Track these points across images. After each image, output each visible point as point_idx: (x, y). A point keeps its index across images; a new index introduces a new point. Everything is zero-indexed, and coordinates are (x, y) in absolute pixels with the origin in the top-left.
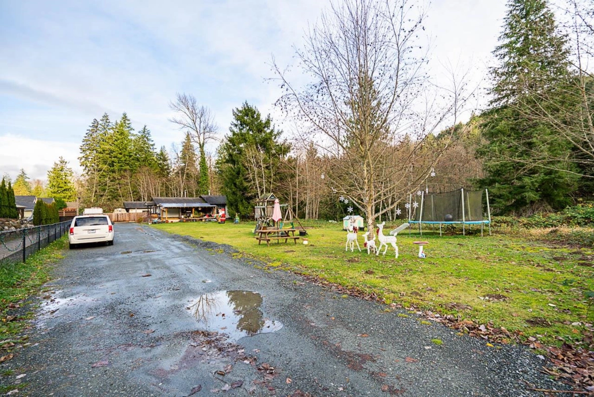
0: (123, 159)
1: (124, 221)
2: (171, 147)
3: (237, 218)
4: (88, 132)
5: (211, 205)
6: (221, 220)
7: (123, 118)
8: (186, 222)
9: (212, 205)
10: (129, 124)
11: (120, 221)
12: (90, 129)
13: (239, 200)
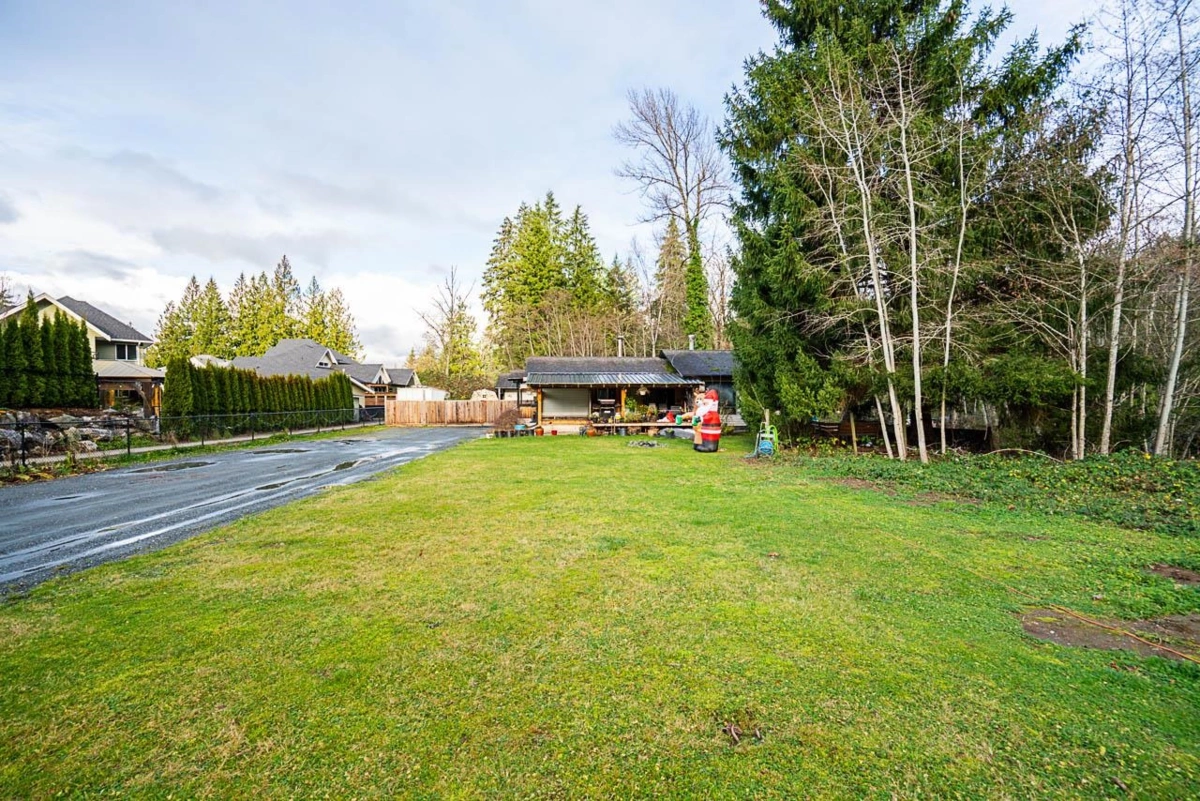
0: (539, 285)
1: (471, 422)
2: (632, 249)
3: (769, 435)
4: (496, 244)
5: (685, 378)
6: (705, 437)
7: (547, 203)
8: (594, 435)
9: (690, 378)
10: (557, 214)
11: (462, 422)
12: (499, 237)
13: (780, 352)
